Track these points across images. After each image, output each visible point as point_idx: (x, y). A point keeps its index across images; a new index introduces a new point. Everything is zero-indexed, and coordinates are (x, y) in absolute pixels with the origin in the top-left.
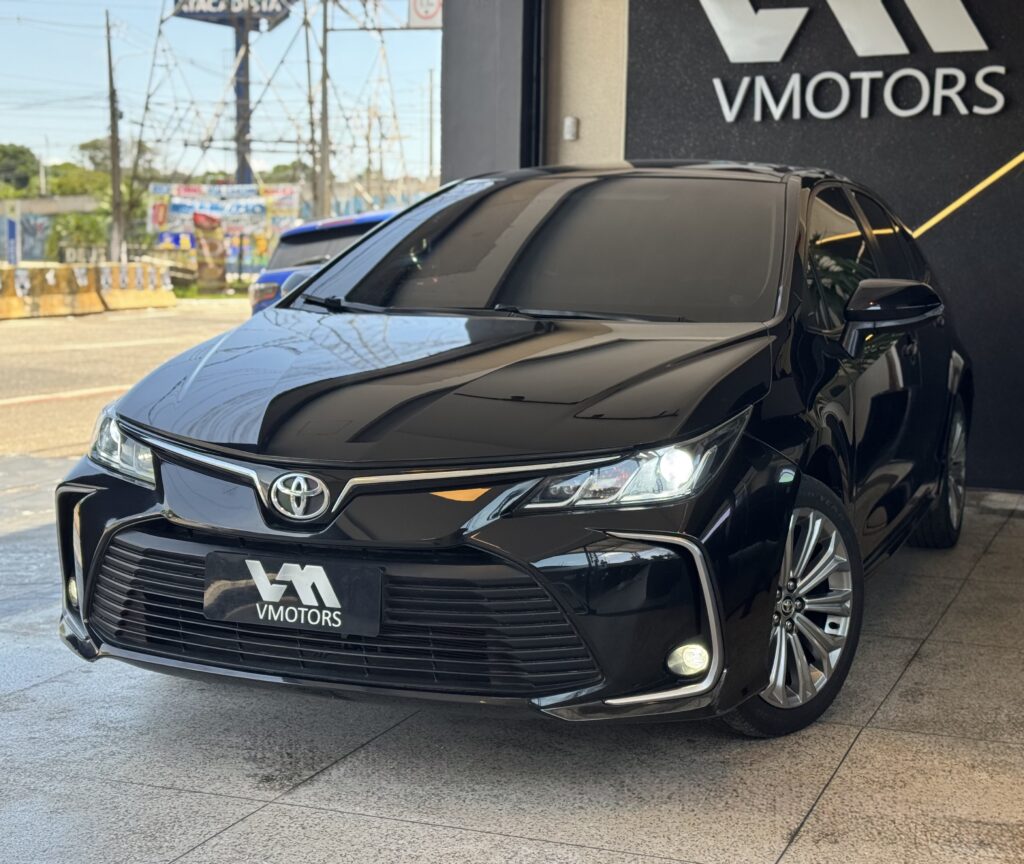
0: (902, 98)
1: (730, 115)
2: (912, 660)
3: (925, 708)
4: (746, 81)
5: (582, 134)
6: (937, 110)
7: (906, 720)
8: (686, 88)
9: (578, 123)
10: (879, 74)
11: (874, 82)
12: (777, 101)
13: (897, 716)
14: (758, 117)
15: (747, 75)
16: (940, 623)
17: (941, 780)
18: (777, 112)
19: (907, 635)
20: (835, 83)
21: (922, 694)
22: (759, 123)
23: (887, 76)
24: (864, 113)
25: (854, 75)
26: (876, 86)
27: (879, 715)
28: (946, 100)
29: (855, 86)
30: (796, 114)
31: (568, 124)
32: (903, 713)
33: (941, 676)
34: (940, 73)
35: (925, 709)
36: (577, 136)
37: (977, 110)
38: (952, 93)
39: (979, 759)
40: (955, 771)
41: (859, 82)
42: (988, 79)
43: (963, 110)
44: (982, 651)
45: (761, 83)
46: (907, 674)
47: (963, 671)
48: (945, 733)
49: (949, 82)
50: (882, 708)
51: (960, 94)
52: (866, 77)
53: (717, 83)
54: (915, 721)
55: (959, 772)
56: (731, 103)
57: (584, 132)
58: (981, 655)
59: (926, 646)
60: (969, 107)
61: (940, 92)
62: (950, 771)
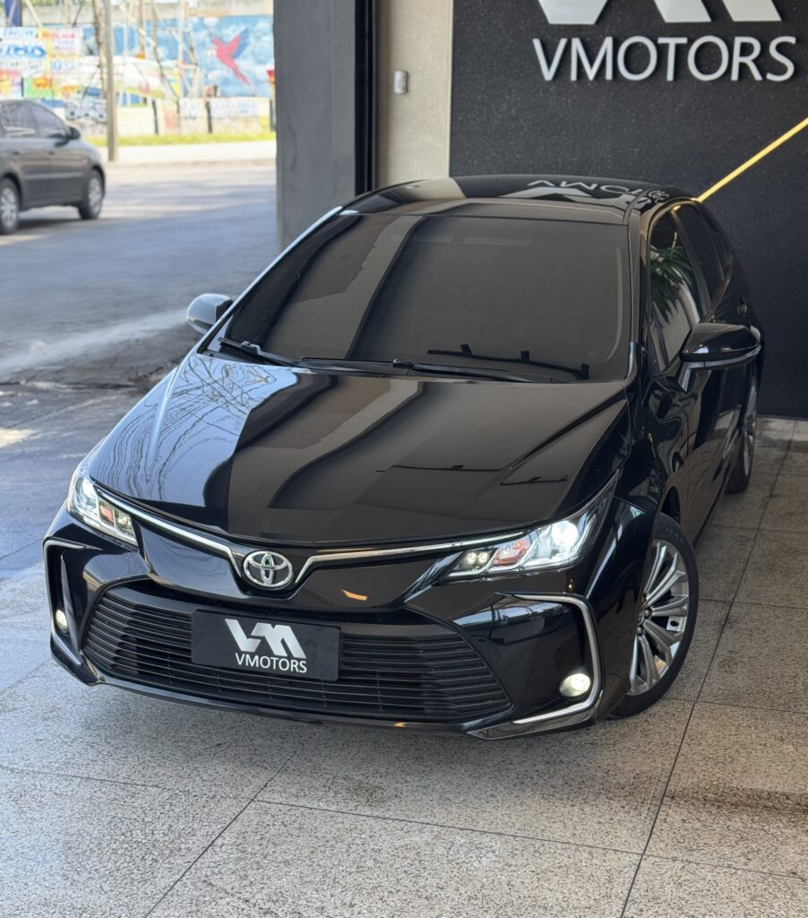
0: (703, 63)
1: (548, 74)
2: (724, 626)
3: (740, 678)
4: (563, 42)
5: (411, 88)
6: (735, 76)
7: (726, 693)
8: (508, 46)
9: (407, 77)
10: (684, 41)
11: (678, 47)
12: (591, 63)
13: (720, 689)
14: (574, 77)
15: (564, 37)
16: (742, 583)
17: (759, 754)
18: (591, 73)
19: (717, 598)
20: (644, 47)
21: (736, 664)
22: (575, 82)
23: (691, 42)
24: (670, 77)
25: (661, 40)
26: (681, 51)
27: (705, 688)
28: (743, 67)
29: (662, 50)
30: (609, 75)
31: (398, 77)
32: (723, 685)
33: (748, 643)
34: (738, 41)
35: (740, 680)
36: (406, 89)
37: (770, 77)
38: (748, 60)
39: (785, 731)
40: (768, 745)
41: (666, 46)
42: (780, 48)
43: (758, 77)
44: (778, 613)
45: (577, 44)
46: (722, 641)
47: (764, 636)
48: (758, 706)
49: (746, 50)
50: (707, 680)
51: (755, 61)
52: (672, 42)
53: (537, 43)
54: (734, 694)
55: (772, 746)
56: (549, 63)
57: (413, 85)
58: (778, 617)
59: (734, 609)
60: (763, 74)
61: (737, 59)
62: (765, 745)
